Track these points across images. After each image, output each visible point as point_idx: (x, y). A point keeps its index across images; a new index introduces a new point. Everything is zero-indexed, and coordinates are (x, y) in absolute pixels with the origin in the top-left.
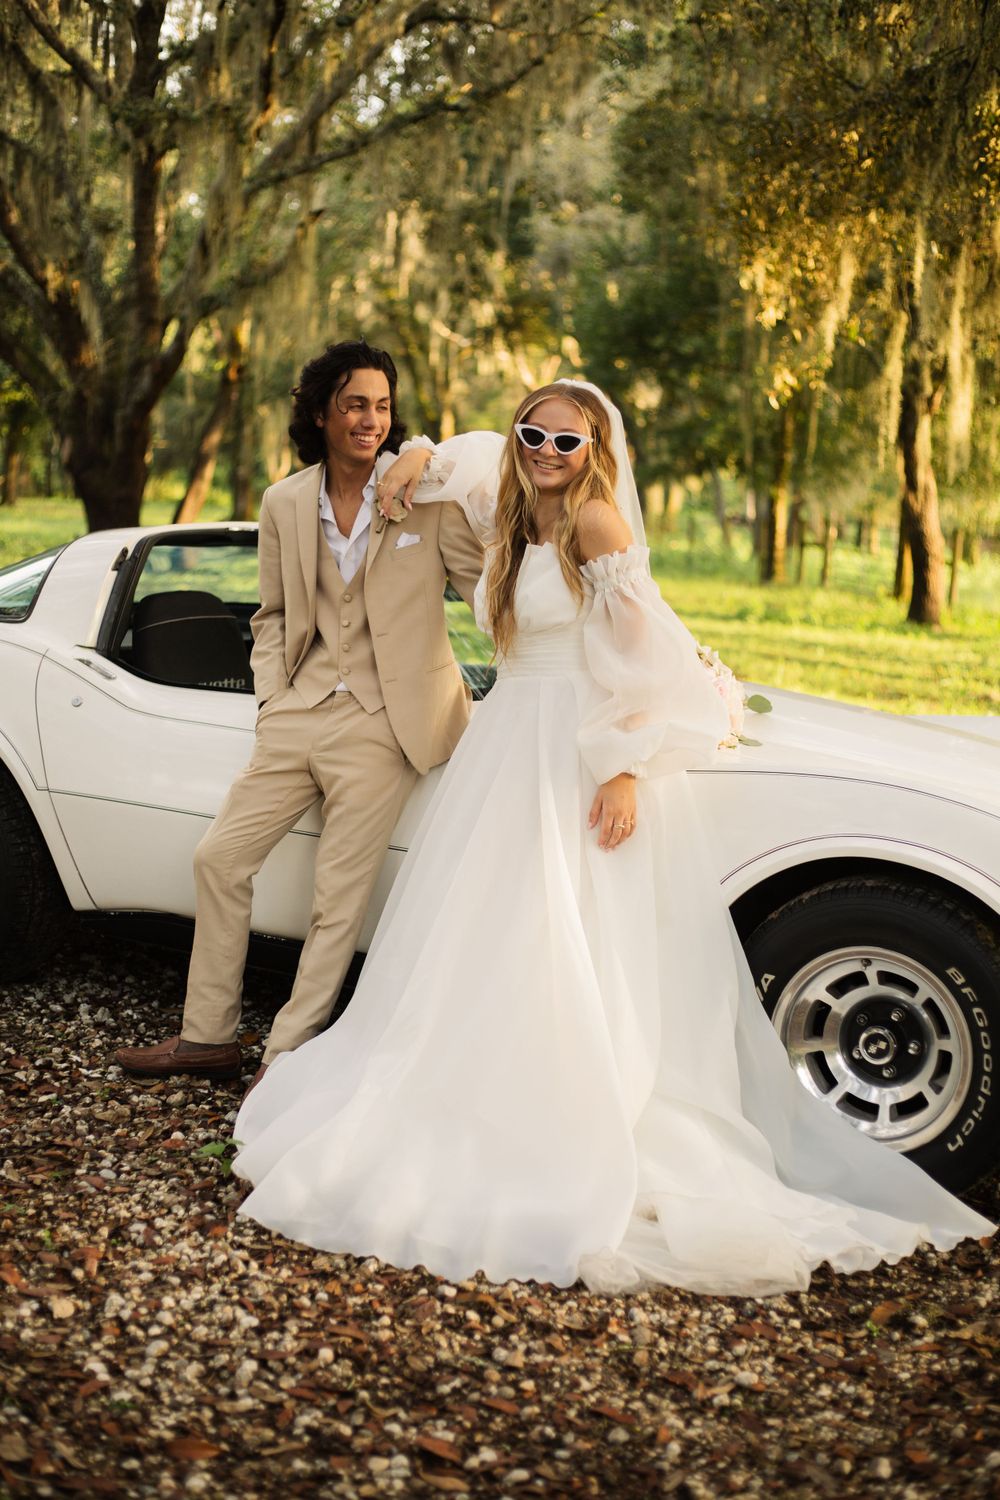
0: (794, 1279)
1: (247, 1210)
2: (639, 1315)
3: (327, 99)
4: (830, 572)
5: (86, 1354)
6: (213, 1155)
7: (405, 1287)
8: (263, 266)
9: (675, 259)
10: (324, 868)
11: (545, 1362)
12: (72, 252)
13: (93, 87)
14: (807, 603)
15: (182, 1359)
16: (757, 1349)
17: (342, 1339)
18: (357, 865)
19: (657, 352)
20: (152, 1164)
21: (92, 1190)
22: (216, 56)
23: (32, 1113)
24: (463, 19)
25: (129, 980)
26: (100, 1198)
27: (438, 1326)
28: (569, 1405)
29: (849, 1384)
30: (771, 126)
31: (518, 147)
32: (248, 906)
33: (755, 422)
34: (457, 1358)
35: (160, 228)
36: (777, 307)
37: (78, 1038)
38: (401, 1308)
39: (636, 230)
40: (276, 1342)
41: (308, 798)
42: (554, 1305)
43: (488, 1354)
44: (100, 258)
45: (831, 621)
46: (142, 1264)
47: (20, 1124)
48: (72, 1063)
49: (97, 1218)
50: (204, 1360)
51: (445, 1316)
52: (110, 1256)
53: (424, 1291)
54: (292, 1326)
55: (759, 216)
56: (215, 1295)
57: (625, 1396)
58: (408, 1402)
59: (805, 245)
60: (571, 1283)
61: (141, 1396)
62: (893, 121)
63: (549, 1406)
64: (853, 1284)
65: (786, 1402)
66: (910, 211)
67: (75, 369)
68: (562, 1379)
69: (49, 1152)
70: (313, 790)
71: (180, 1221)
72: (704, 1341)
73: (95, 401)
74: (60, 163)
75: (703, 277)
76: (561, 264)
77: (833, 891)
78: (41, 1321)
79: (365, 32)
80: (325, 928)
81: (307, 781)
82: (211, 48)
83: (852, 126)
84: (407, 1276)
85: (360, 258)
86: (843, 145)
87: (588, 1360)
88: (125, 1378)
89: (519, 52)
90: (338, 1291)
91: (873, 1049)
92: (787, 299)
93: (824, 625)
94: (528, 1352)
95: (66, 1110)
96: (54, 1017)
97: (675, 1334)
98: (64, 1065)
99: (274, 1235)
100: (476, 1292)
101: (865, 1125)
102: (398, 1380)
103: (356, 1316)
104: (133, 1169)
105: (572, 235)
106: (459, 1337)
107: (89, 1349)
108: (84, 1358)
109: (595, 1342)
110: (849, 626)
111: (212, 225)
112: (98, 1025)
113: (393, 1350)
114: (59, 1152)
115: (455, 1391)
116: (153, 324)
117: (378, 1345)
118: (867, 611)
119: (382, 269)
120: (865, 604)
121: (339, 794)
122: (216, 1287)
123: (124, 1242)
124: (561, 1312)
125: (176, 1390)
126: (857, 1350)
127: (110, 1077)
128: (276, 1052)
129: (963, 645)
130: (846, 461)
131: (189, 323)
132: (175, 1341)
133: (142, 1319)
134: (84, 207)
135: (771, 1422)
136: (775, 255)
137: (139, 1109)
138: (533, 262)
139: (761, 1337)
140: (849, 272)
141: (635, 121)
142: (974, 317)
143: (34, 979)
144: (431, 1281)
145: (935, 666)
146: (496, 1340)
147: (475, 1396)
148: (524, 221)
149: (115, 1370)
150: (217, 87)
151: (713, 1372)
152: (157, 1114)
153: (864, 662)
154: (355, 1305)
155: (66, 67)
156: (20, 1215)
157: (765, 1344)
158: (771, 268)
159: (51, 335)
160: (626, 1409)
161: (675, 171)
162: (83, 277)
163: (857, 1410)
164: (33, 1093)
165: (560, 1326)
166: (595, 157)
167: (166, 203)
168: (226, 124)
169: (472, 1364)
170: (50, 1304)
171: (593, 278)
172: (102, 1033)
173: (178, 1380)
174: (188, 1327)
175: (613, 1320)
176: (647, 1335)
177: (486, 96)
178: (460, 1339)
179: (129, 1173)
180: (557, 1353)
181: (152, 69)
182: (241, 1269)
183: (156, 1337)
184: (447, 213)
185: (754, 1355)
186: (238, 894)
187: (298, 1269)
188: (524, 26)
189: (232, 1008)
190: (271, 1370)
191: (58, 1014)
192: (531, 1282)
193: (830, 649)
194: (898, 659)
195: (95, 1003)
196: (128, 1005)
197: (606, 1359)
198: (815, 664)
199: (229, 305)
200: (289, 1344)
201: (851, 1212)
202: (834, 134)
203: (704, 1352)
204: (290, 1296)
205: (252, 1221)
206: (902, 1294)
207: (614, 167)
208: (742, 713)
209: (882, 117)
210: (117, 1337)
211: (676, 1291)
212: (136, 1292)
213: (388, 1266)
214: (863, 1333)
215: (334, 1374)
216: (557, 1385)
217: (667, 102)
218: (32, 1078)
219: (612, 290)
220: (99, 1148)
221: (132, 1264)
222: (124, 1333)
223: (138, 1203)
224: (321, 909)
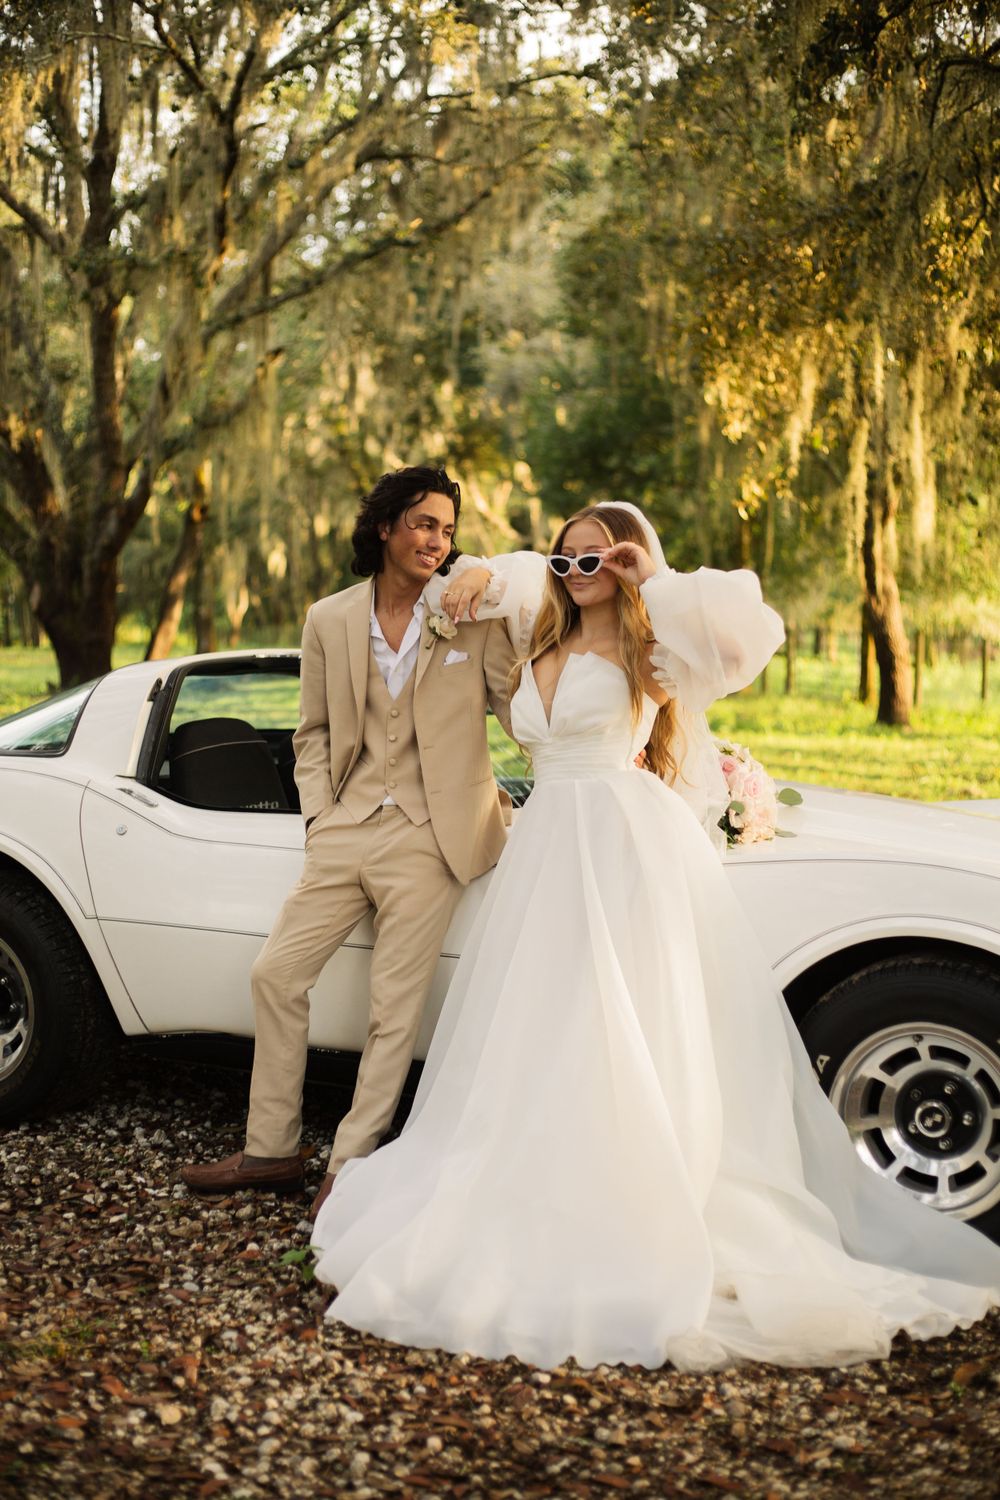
0: (873, 1347)
1: (334, 1313)
2: (731, 1390)
3: (280, 240)
4: (793, 681)
5: (201, 1456)
6: (293, 1264)
7: (499, 1377)
8: (225, 406)
9: (626, 381)
10: (379, 978)
11: (647, 1439)
12: (31, 402)
13: (46, 239)
14: (775, 711)
15: (295, 1455)
16: (849, 1414)
17: (447, 1428)
18: (412, 973)
19: (612, 472)
20: (232, 1275)
21: (179, 1303)
22: (169, 203)
23: (106, 1233)
24: (407, 157)
25: (179, 1102)
26: (187, 1310)
27: (538, 1411)
28: (677, 1477)
29: (942, 1442)
30: (727, 245)
31: (467, 278)
32: (306, 1020)
33: (714, 537)
34: (561, 1440)
35: (119, 374)
36: (742, 420)
37: (139, 1160)
38: (498, 1396)
39: (584, 353)
40: (384, 1435)
41: (358, 912)
42: (646, 1385)
43: (590, 1433)
44: (60, 406)
45: (802, 727)
46: (239, 1369)
47: (97, 1244)
48: (136, 1184)
49: (188, 1328)
50: (317, 1455)
51: (543, 1401)
52: (207, 1363)
53: (518, 1379)
54: (397, 1419)
55: (719, 333)
56: (316, 1394)
57: (730, 1465)
58: (522, 1483)
59: (765, 359)
60: (660, 1363)
61: (260, 1492)
62: (845, 234)
63: (658, 1479)
64: (931, 1349)
65: (885, 1462)
66: (867, 320)
67: (41, 516)
68: (665, 1452)
69: (130, 1269)
70: (364, 903)
71: (270, 1327)
72: (797, 1410)
73: (62, 548)
74: (15, 315)
75: (654, 396)
76: (511, 392)
77: (882, 971)
78: (151, 1428)
79: (316, 174)
80: (383, 1036)
81: (359, 894)
82: (164, 196)
83: (805, 240)
84: (499, 1366)
85: (312, 396)
86: (797, 260)
87: (687, 1435)
88: (243, 1476)
89: (464, 187)
90: (435, 1384)
91: (929, 1123)
92: (751, 412)
93: (796, 732)
94: (629, 1430)
95: (140, 1228)
96: (111, 1142)
97: (769, 1405)
98: (130, 1186)
99: (363, 1335)
100: (569, 1378)
101: (927, 1198)
102: (507, 1463)
103: (456, 1406)
104: (215, 1281)
105: (521, 361)
106: (559, 1421)
107: (203, 1451)
108: (199, 1460)
109: (693, 1417)
110: (821, 731)
111: (170, 369)
112: (156, 1147)
113: (498, 1436)
114: (140, 1268)
115: (565, 1470)
116: (116, 468)
117: (481, 1431)
118: (838, 718)
119: (332, 405)
120: (831, 710)
121: (392, 904)
122: (316, 1387)
123: (218, 1350)
124: (654, 1391)
125: (295, 1484)
126: (945, 1410)
127: (176, 1195)
128: (342, 1161)
129: (935, 744)
130: (805, 569)
131: (153, 466)
132: (285, 1439)
133: (249, 1421)
134: (41, 357)
135: (874, 1481)
136: (737, 370)
137: (210, 1223)
138: (482, 391)
139: (851, 1403)
140: (810, 382)
141: (580, 247)
142: (932, 420)
143: (85, 1107)
144: (524, 1370)
145: (911, 765)
146: (595, 1421)
147: (586, 1474)
148: (473, 350)
149: (231, 1469)
150: (171, 234)
151: (810, 1439)
152: (229, 1228)
153: (841, 765)
154: (453, 1396)
155: (17, 220)
156: (112, 1330)
157: (856, 1410)
158: (734, 382)
159: (15, 484)
160: (732, 1477)
161: (624, 295)
162: (44, 425)
163: (954, 1465)
164: (103, 1214)
165: (656, 1405)
166: (540, 285)
167: (123, 350)
168: (184, 269)
169: (577, 1444)
170: (157, 1411)
171: (543, 403)
172: (161, 1154)
173: (295, 1475)
174: (295, 1425)
175: (705, 1395)
176: (741, 1408)
177: (435, 230)
178: (560, 1422)
179: (211, 1285)
180: (658, 1430)
181: (105, 218)
182: (337, 1368)
183: (266, 1437)
184: (400, 346)
185: (847, 1421)
186: (296, 1008)
187: (393, 1366)
188: (468, 160)
189: (293, 1121)
190: (383, 1461)
191: (115, 1139)
192: (621, 1366)
193: (808, 754)
194: (874, 760)
195: (149, 1128)
196: (181, 1127)
197: (705, 1433)
198: (795, 769)
199: (193, 447)
200: (397, 1436)
201: (921, 1281)
202: (788, 250)
203: (799, 1420)
204: (390, 1392)
205: (340, 1323)
206: (979, 1355)
207: (557, 293)
208: (775, 807)
209: (834, 230)
210: (227, 1439)
211: (762, 1365)
212: (238, 1395)
213: (479, 1359)
214: (947, 1394)
215: (445, 1461)
216: (662, 1459)
217: (612, 228)
218: (101, 1200)
219: (561, 415)
220: (178, 1262)
221: (229, 1370)
222: (234, 1435)
223: (225, 1312)
224: (379, 1019)
